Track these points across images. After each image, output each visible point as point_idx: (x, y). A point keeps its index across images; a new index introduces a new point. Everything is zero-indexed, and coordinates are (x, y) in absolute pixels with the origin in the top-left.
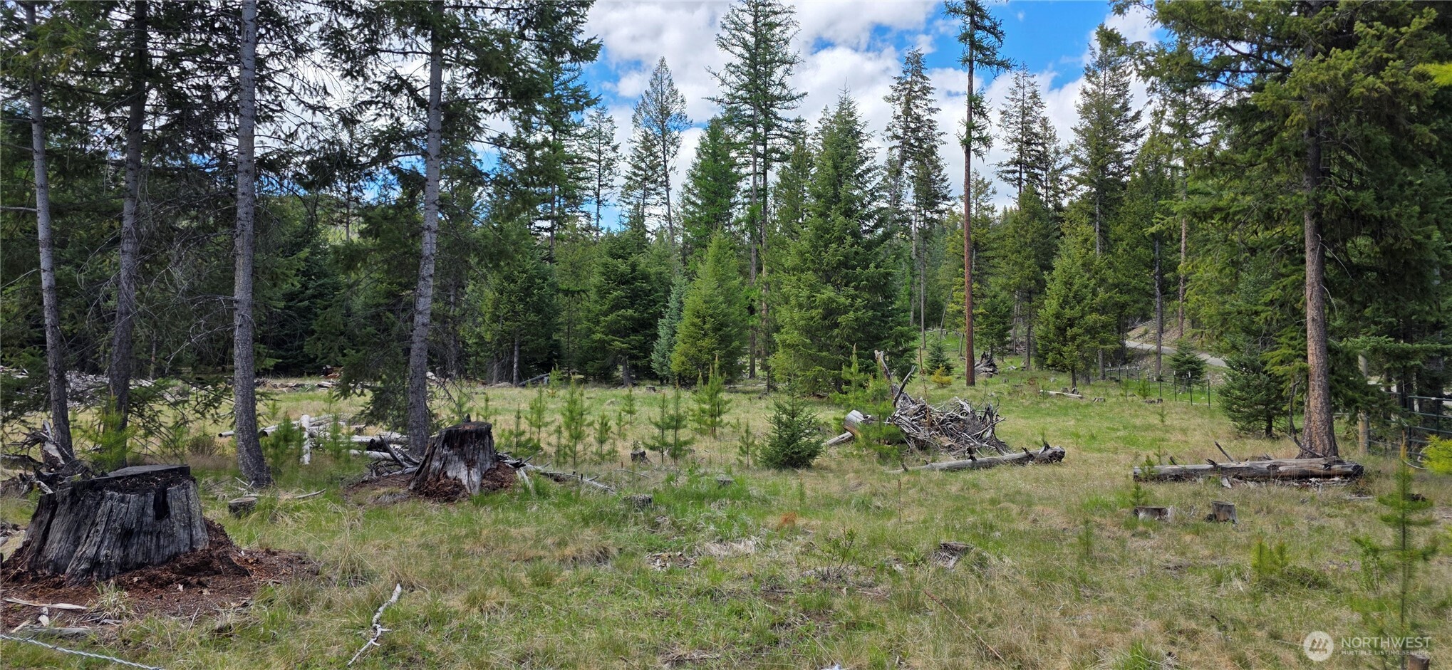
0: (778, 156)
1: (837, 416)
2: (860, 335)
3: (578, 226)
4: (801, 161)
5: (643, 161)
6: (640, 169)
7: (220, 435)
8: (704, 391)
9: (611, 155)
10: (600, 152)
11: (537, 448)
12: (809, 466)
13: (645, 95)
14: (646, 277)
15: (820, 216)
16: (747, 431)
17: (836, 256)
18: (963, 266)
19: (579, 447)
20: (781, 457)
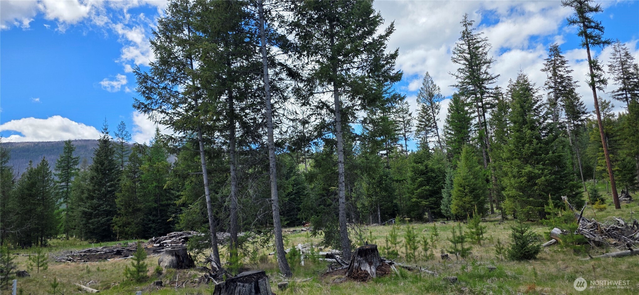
0: (489, 106)
1: (546, 231)
2: (549, 188)
3: (398, 151)
4: (503, 107)
5: (423, 118)
6: (423, 122)
7: (270, 254)
8: (471, 222)
9: (409, 118)
10: (403, 118)
11: (397, 254)
12: (535, 259)
13: (421, 89)
14: (433, 171)
15: (518, 131)
16: (499, 242)
17: (529, 150)
18: (602, 146)
19: (416, 253)
20: (519, 254)
